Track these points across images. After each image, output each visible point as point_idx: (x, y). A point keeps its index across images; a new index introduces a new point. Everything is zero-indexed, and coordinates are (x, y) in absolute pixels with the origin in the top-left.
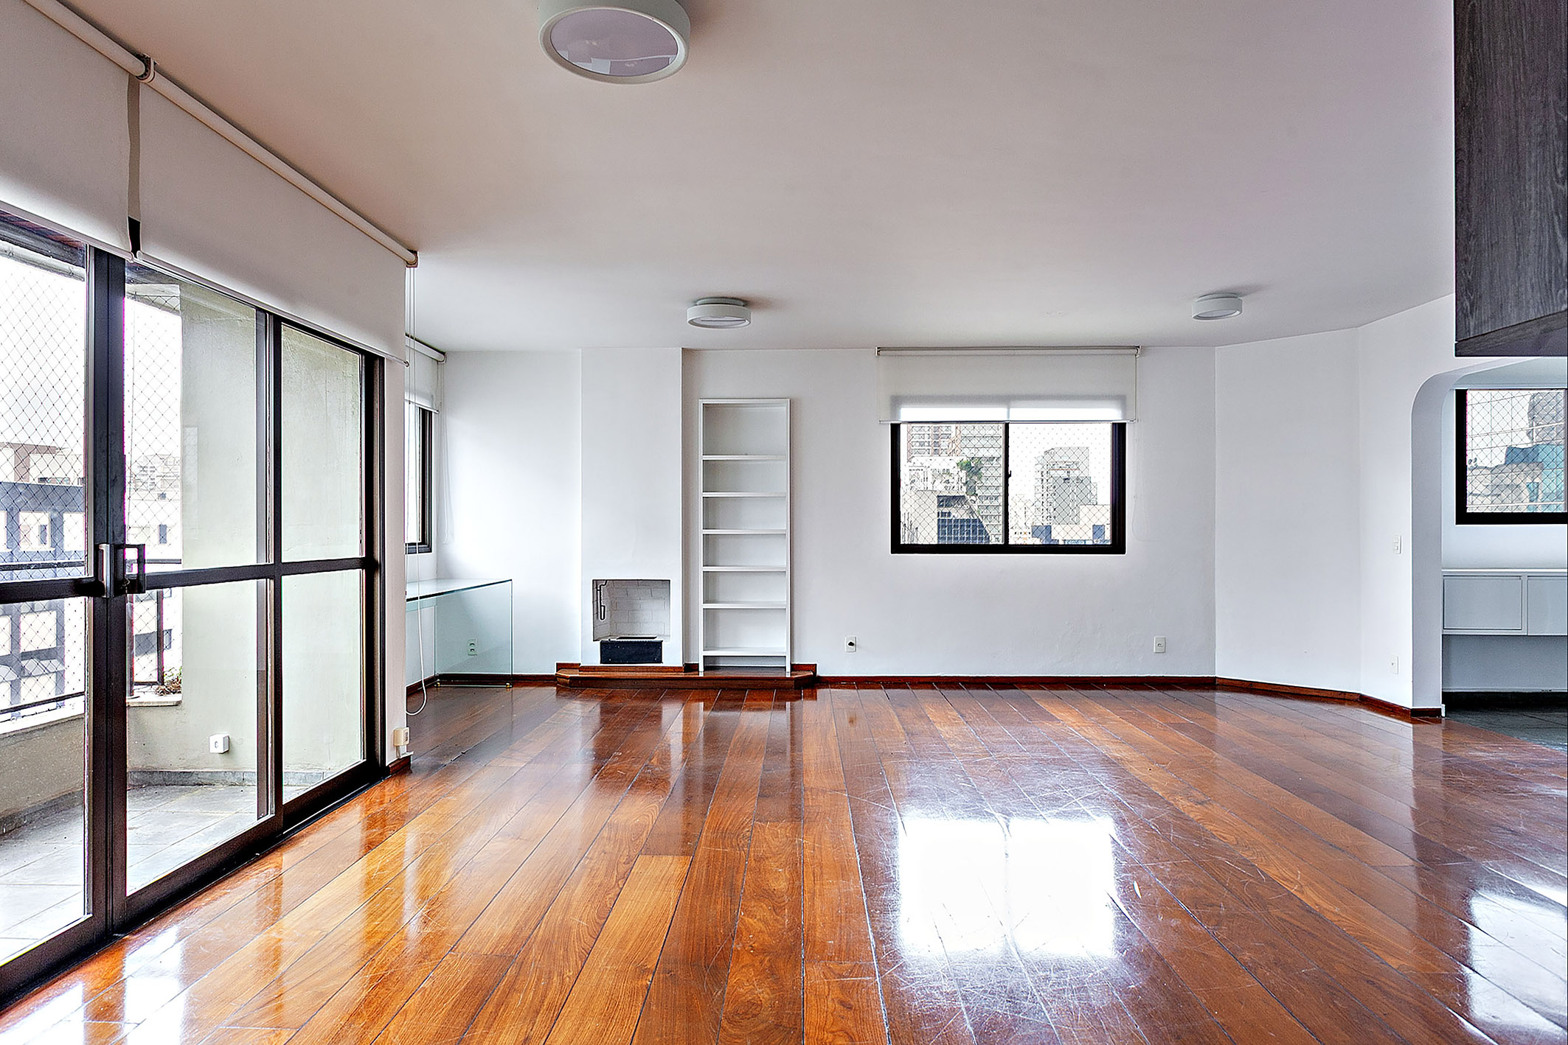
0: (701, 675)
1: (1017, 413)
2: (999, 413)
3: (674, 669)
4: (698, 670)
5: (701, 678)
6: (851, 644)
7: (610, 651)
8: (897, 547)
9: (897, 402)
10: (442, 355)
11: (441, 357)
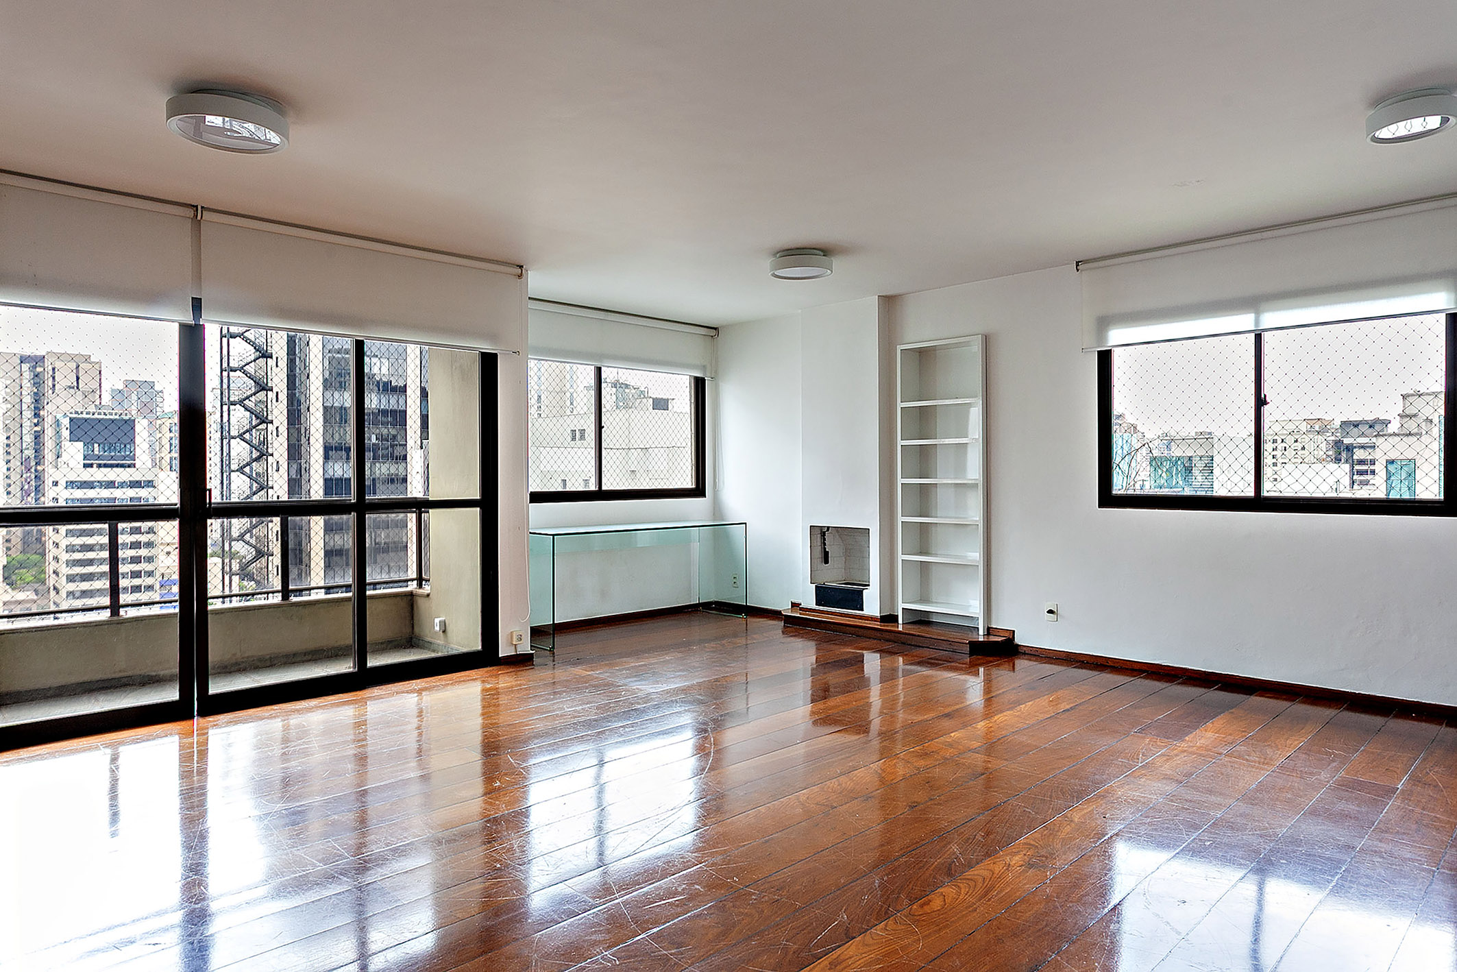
0: (900, 629)
1: (1270, 319)
2: (1245, 321)
3: (872, 619)
4: (897, 621)
5: (900, 632)
6: (1050, 612)
7: (824, 595)
8: (1108, 499)
9: (1104, 323)
10: (714, 330)
11: (713, 332)
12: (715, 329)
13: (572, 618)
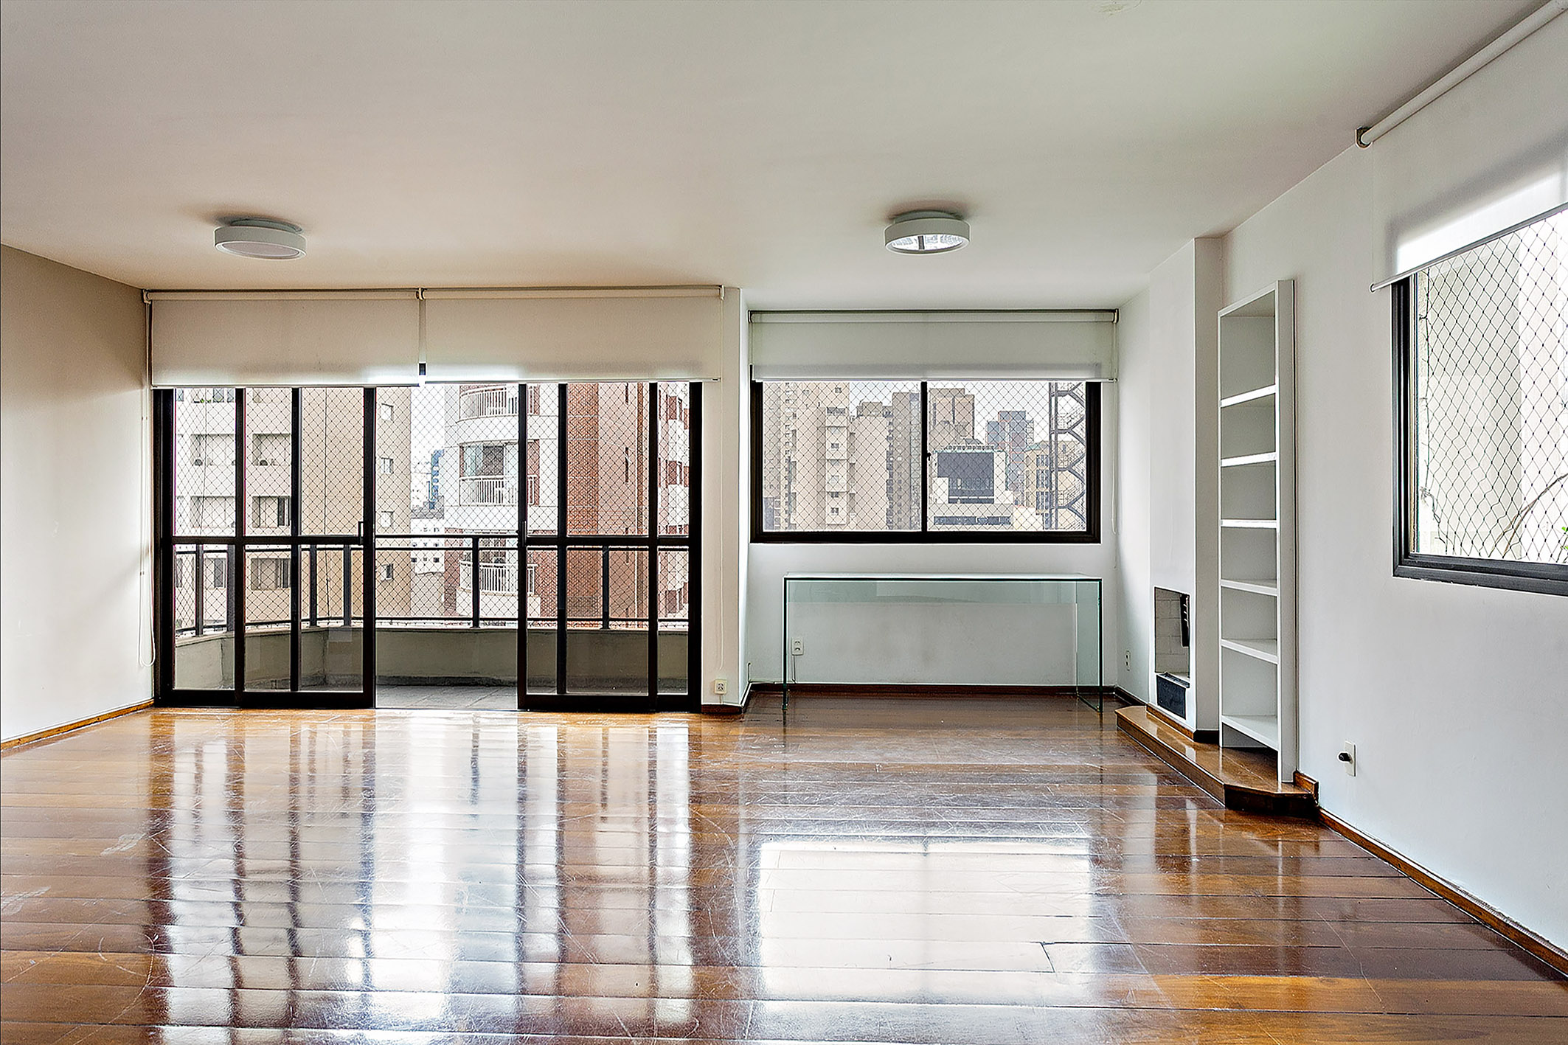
3: (1188, 732)
4: (1217, 741)
6: (1345, 757)
9: (1393, 233)
10: (1111, 314)
11: (1109, 316)
12: (1113, 311)
13: (881, 681)
